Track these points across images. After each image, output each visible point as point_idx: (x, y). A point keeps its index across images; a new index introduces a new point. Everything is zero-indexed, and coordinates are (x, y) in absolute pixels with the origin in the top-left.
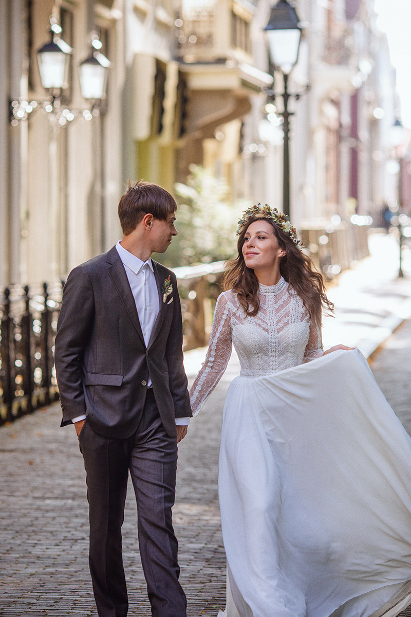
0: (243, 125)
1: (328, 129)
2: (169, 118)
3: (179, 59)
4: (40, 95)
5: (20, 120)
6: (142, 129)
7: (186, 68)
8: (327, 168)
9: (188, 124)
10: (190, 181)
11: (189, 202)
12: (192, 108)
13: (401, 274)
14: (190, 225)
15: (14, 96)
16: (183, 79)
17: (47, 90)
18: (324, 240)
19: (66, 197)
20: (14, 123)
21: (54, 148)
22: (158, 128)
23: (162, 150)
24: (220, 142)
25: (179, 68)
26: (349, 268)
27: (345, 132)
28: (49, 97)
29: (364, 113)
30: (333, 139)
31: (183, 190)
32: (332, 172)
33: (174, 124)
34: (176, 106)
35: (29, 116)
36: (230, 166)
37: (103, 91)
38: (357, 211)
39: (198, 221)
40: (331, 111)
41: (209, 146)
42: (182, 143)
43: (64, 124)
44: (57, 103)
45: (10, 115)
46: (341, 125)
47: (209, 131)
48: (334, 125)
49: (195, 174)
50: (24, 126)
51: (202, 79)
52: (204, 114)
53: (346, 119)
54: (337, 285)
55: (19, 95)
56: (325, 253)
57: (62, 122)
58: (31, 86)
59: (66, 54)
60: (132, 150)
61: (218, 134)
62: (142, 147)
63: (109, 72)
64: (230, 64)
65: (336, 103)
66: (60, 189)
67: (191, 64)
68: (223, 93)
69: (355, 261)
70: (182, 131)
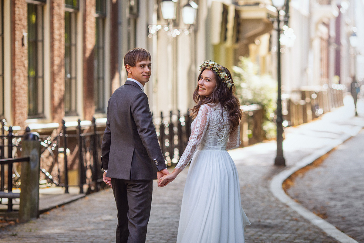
0: (271, 36)
1: (322, 39)
2: (230, 33)
3: (236, 4)
4: (163, 22)
5: (152, 35)
6: (216, 39)
7: (239, 8)
8: (321, 60)
9: (241, 36)
10: (240, 65)
11: (239, 75)
12: (242, 28)
13: (357, 114)
14: (239, 87)
15: (150, 23)
16: (237, 14)
17: (166, 20)
18: (314, 96)
19: (177, 72)
20: (150, 36)
21: (170, 49)
22: (224, 38)
23: (227, 49)
24: (258, 46)
25: (235, 8)
26: (329, 111)
27: (332, 41)
28: (167, 23)
29: (344, 30)
30: (325, 44)
31: (236, 69)
32: (325, 62)
33: (233, 36)
34: (234, 27)
35: (158, 32)
36: (264, 58)
37: (194, 20)
38: (340, 83)
39: (243, 85)
40: (323, 30)
41: (252, 47)
42: (237, 46)
43: (175, 37)
44: (171, 26)
45: (148, 32)
46: (329, 37)
47: (252, 39)
48: (325, 37)
49: (242, 62)
50: (155, 38)
51: (248, 14)
52: (249, 31)
53: (333, 33)
54: (321, 119)
55: (152, 22)
56: (315, 103)
57: (174, 36)
58: (159, 18)
59: (175, 2)
60: (211, 50)
61: (257, 41)
62: (216, 48)
63: (198, 11)
64: (261, 6)
65: (327, 25)
66: (173, 68)
67: (243, 6)
68: (258, 21)
69: (334, 108)
70: (237, 40)
